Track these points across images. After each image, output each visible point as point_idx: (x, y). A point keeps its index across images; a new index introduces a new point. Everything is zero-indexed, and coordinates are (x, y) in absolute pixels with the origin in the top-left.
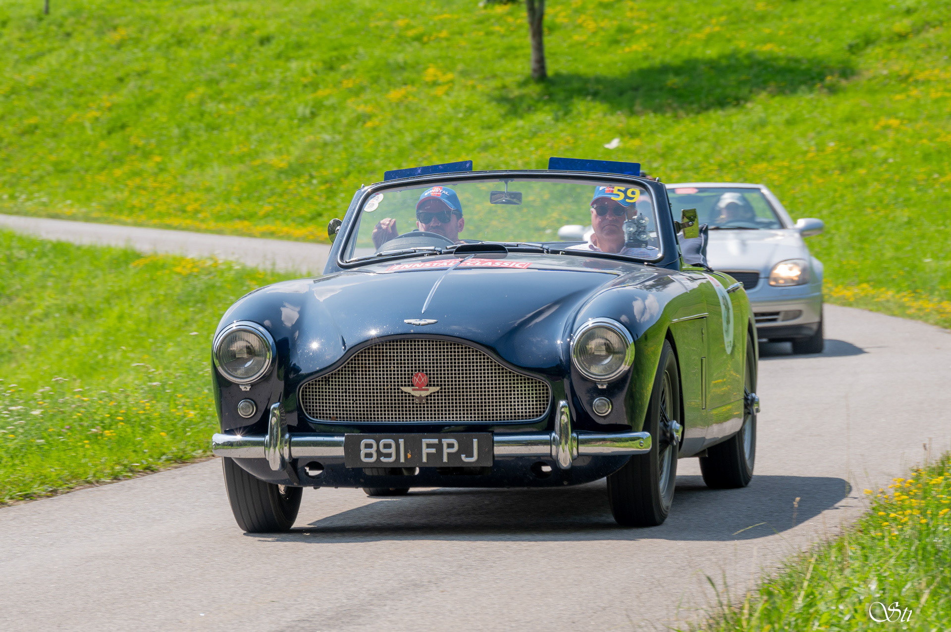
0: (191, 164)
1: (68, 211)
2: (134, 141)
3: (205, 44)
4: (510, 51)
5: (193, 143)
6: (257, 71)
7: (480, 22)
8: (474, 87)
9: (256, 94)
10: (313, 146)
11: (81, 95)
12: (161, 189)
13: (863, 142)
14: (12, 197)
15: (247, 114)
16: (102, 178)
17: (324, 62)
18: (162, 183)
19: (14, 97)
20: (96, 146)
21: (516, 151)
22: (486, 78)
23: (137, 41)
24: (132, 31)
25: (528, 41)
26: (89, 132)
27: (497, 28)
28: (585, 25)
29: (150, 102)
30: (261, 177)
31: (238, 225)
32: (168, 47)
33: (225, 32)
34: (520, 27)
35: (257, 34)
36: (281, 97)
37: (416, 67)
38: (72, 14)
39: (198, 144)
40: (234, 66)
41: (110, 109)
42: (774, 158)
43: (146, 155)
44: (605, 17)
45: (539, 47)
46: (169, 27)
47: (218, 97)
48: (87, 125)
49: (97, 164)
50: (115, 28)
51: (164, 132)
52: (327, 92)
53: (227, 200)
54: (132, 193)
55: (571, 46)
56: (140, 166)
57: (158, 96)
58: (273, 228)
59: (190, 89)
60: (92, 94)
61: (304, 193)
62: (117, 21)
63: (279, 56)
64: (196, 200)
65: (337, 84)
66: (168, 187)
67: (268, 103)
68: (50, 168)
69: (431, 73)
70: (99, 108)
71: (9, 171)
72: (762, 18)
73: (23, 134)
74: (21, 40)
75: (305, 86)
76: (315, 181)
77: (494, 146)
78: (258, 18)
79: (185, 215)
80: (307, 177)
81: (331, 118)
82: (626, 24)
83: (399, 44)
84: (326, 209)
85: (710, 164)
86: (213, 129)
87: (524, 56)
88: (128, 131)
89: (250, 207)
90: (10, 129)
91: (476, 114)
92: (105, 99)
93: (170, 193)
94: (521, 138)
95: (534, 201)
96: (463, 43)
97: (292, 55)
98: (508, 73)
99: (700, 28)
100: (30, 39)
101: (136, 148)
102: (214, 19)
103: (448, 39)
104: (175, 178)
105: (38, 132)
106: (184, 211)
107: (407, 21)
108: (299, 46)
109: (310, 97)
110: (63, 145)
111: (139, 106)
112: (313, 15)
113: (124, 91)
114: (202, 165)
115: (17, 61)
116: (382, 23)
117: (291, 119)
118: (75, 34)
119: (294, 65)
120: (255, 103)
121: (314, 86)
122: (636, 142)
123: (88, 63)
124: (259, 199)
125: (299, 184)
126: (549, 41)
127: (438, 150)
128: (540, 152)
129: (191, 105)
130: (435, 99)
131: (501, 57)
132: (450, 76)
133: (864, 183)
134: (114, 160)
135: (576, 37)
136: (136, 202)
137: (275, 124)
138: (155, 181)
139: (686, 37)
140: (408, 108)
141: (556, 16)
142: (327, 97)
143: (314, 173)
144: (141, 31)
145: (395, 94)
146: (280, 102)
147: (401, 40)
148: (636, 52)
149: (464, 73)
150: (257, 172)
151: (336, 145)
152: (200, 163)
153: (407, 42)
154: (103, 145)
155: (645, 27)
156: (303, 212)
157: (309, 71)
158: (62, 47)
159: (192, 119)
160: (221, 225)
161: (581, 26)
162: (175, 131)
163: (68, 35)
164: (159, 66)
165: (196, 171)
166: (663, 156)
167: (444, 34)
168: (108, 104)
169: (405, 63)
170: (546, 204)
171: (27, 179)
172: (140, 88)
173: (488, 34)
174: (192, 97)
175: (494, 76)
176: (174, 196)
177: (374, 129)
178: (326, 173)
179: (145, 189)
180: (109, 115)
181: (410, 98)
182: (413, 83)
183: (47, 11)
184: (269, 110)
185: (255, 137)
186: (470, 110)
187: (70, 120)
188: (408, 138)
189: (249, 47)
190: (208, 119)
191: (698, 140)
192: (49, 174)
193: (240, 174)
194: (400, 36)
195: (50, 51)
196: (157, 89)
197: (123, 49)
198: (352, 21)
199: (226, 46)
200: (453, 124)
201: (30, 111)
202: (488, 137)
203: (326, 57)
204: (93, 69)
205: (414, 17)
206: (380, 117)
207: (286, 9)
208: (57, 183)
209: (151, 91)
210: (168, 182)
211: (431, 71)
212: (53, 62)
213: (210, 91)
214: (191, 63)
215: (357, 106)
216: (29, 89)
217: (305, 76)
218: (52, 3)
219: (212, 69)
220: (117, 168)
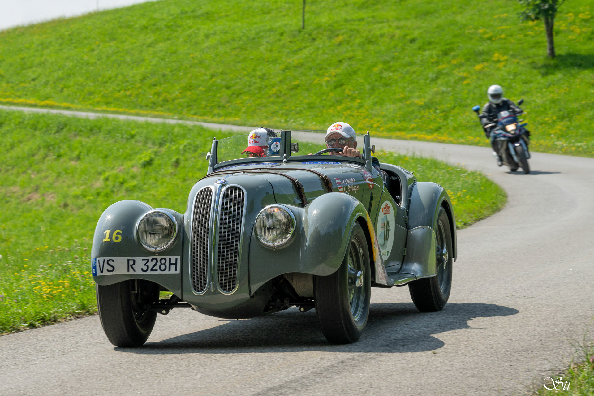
0: (375, 104)
1: (313, 128)
2: (347, 92)
3: (383, 43)
4: (537, 44)
5: (377, 93)
6: (408, 56)
7: (522, 30)
8: (518, 63)
9: (408, 68)
10: (437, 93)
11: (321, 69)
12: (361, 116)
14: (286, 121)
15: (404, 78)
16: (331, 111)
17: (442, 51)
18: (361, 113)
19: (287, 71)
20: (328, 95)
21: (539, 94)
22: (525, 58)
23: (348, 42)
24: (346, 37)
25: (544, 39)
26: (325, 88)
27: (530, 33)
28: (575, 30)
29: (355, 72)
30: (410, 110)
31: (398, 134)
32: (364, 45)
33: (392, 37)
34: (541, 32)
35: (408, 37)
36: (421, 69)
37: (489, 53)
38: (315, 29)
39: (379, 93)
40: (397, 54)
41: (335, 76)
43: (353, 99)
44: (585, 26)
45: (551, 42)
46: (364, 35)
47: (388, 69)
48: (324, 84)
49: (329, 104)
50: (337, 36)
51: (362, 87)
52: (444, 66)
53: (393, 121)
55: (568, 41)
56: (349, 104)
57: (359, 69)
58: (416, 135)
59: (375, 65)
60: (326, 69)
61: (432, 117)
62: (338, 33)
63: (419, 49)
64: (378, 121)
65: (449, 62)
66: (364, 115)
67: (414, 72)
68: (306, 106)
69: (496, 56)
70: (329, 76)
71: (285, 108)
73: (292, 89)
74: (291, 42)
75: (433, 63)
76: (438, 111)
78: (409, 30)
79: (372, 129)
80: (433, 109)
81: (446, 79)
83: (480, 42)
84: (444, 125)
86: (387, 86)
87: (543, 46)
88: (344, 86)
89: (405, 124)
90: (285, 87)
91: (519, 76)
92: (333, 71)
93: (365, 118)
94: (541, 89)
95: (548, 120)
96: (513, 41)
97: (426, 48)
98: (535, 55)
100: (295, 42)
101: (348, 95)
102: (385, 30)
103: (505, 39)
104: (367, 110)
105: (299, 88)
107: (484, 30)
108: (430, 43)
109: (436, 69)
110: (312, 95)
111: (350, 75)
112: (437, 27)
113: (342, 67)
114: (381, 104)
115: (289, 52)
116: (471, 31)
117: (426, 80)
118: (318, 39)
119: (427, 53)
120: (407, 72)
121: (437, 63)
123: (324, 53)
124: (410, 121)
125: (429, 113)
126: (556, 39)
128: (552, 95)
129: (376, 74)
130: (498, 69)
131: (532, 47)
132: (506, 57)
134: (337, 101)
135: (570, 37)
137: (418, 83)
138: (358, 112)
140: (485, 74)
141: (560, 26)
142: (443, 69)
143: (438, 107)
144: (350, 37)
145: (478, 67)
146: (420, 72)
147: (482, 40)
149: (513, 56)
150: (409, 107)
151: (448, 93)
152: (380, 103)
153: (484, 40)
154: (331, 94)
156: (431, 127)
157: (435, 56)
158: (311, 45)
159: (376, 81)
160: (390, 134)
161: (573, 31)
162: (367, 87)
164: (359, 54)
165: (378, 107)
167: (503, 36)
168: (334, 74)
169: (483, 51)
170: (554, 122)
171: (294, 112)
172: (350, 65)
173: (526, 36)
174: (376, 70)
175: (528, 57)
176: (367, 119)
177: (468, 84)
178: (443, 107)
179: (353, 116)
180: (334, 79)
181: (486, 69)
182: (487, 61)
183: (303, 28)
184: (415, 76)
185: (408, 89)
186: (515, 75)
187: (315, 82)
189: (405, 44)
190: (384, 81)
192: (305, 109)
193: (400, 109)
194: (481, 38)
195: (305, 48)
196: (358, 66)
197: (341, 46)
198: (456, 30)
199: (393, 44)
200: (508, 81)
201: (295, 78)
202: (524, 88)
203: (443, 48)
204: (327, 56)
205: (488, 28)
206: (471, 79)
207: (423, 25)
208: (309, 113)
209: (355, 67)
210: (364, 113)
211: (496, 55)
212: (307, 53)
213: (385, 67)
214: (376, 52)
215: (459, 73)
216: (294, 67)
217: (432, 58)
218: (306, 23)
219: (386, 56)
220: (339, 106)
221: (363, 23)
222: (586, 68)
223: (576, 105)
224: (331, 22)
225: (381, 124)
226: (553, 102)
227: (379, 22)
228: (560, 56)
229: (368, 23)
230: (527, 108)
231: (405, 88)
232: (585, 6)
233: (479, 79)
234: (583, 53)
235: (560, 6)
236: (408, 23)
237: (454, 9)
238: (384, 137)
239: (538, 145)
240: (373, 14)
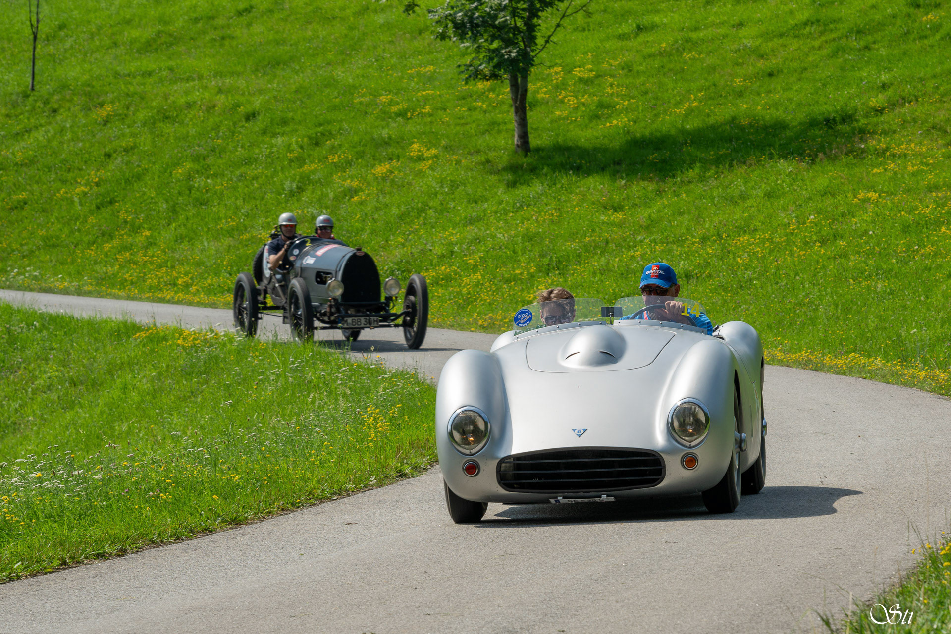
0: (180, 239)
1: (60, 285)
2: (123, 216)
3: (191, 120)
4: (493, 126)
5: (181, 217)
6: (242, 147)
7: (463, 98)
8: (458, 162)
9: (243, 169)
11: (69, 170)
12: (152, 263)
13: (843, 215)
15: (235, 188)
18: (153, 256)
20: (85, 221)
21: (501, 224)
22: (470, 154)
23: (123, 118)
24: (118, 107)
25: (511, 116)
26: (78, 207)
27: (479, 104)
28: (566, 100)
29: (139, 177)
32: (154, 123)
33: (210, 108)
34: (502, 102)
35: (243, 110)
36: (269, 173)
37: (402, 142)
38: (55, 91)
39: (187, 219)
40: (219, 142)
41: (97, 184)
42: (756, 230)
43: (135, 229)
44: (585, 92)
45: (523, 123)
46: (155, 104)
47: (204, 171)
48: (76, 199)
49: (86, 239)
50: (101, 105)
51: (153, 206)
52: (313, 167)
53: (217, 274)
54: (122, 266)
55: (552, 122)
56: (128, 240)
57: (146, 170)
59: (176, 165)
60: (80, 170)
62: (101, 99)
63: (264, 132)
64: (186, 274)
65: (323, 159)
66: (158, 260)
67: (255, 178)
68: (41, 243)
69: (416, 148)
70: (86, 185)
72: (740, 94)
73: (12, 209)
74: (8, 116)
75: (291, 161)
77: (479, 219)
78: (243, 94)
79: (176, 289)
81: (319, 192)
82: (606, 99)
83: (383, 120)
85: (693, 237)
86: (201, 204)
87: (507, 131)
88: (117, 204)
91: (461, 188)
92: (94, 174)
93: (160, 267)
94: (506, 212)
95: (521, 274)
96: (446, 119)
97: (278, 131)
98: (490, 148)
99: (678, 103)
100: (16, 116)
101: (125, 222)
102: (196, 96)
103: (431, 115)
104: (164, 251)
105: (27, 207)
106: (175, 285)
107: (390, 97)
108: (284, 122)
109: (295, 172)
110: (53, 220)
111: (128, 181)
112: (296, 91)
113: (111, 167)
114: (191, 240)
115: (5, 138)
116: (365, 99)
117: (280, 194)
118: (62, 111)
119: (279, 140)
120: (242, 177)
121: (300, 161)
122: (620, 216)
123: (75, 139)
126: (532, 117)
127: (425, 224)
128: (526, 225)
129: (179, 181)
130: (420, 174)
131: (484, 133)
132: (434, 151)
133: (844, 255)
134: (103, 234)
135: (557, 113)
136: (127, 276)
137: (263, 198)
138: (145, 255)
139: (665, 112)
140: (394, 183)
141: (537, 92)
142: (314, 172)
144: (127, 107)
145: (381, 169)
146: (267, 176)
147: (385, 116)
148: (617, 126)
149: (446, 148)
150: (247, 246)
152: (190, 237)
153: (390, 118)
154: (92, 220)
155: (626, 103)
157: (294, 146)
158: (50, 123)
160: (213, 298)
161: (562, 102)
162: (164, 206)
163: (55, 111)
164: (145, 141)
165: (185, 245)
166: (647, 228)
167: (427, 109)
168: (96, 180)
169: (390, 138)
170: (532, 276)
171: (17, 254)
172: (128, 164)
173: (471, 109)
174: (179, 172)
175: (478, 152)
176: (164, 269)
177: (361, 203)
179: (135, 263)
181: (396, 173)
182: (398, 158)
183: (33, 89)
184: (256, 185)
185: (243, 211)
186: (454, 185)
187: (58, 195)
188: (395, 211)
189: (235, 124)
190: (195, 194)
191: (681, 214)
192: (39, 249)
193: (229, 248)
194: (384, 113)
195: (36, 128)
196: (145, 165)
197: (109, 125)
198: (336, 97)
199: (212, 121)
200: (439, 198)
201: (18, 187)
203: (311, 132)
204: (81, 145)
205: (396, 94)
206: (367, 192)
207: (269, 86)
208: (47, 257)
209: (139, 166)
210: (158, 257)
211: (415, 146)
212: (41, 138)
213: (196, 167)
214: (177, 139)
215: (342, 181)
216: (16, 164)
217: (291, 151)
218: (37, 78)
219: (199, 146)
220: (107, 242)
221: (149, 80)
222: (588, 173)
223: (573, 246)
224: (86, 77)
225: (192, 279)
226: (529, 238)
227: (182, 80)
228: (538, 149)
229: (161, 81)
230: (478, 250)
231: (237, 208)
232: (585, 53)
233: (382, 191)
234: (583, 142)
235: (538, 53)
236: (241, 83)
237: (330, 55)
238: (199, 304)
239: (507, 320)
240: (172, 63)
